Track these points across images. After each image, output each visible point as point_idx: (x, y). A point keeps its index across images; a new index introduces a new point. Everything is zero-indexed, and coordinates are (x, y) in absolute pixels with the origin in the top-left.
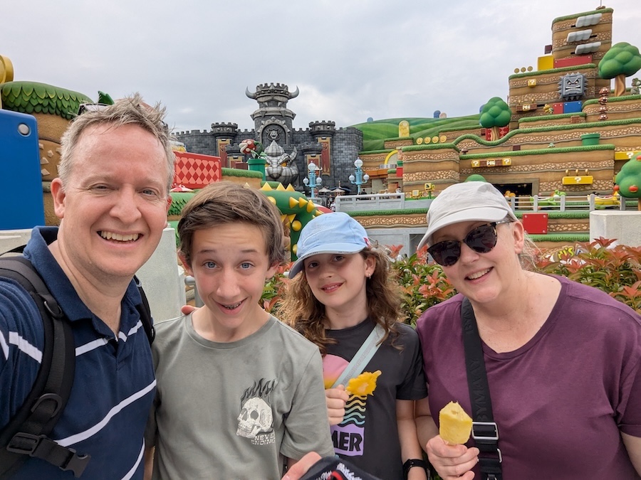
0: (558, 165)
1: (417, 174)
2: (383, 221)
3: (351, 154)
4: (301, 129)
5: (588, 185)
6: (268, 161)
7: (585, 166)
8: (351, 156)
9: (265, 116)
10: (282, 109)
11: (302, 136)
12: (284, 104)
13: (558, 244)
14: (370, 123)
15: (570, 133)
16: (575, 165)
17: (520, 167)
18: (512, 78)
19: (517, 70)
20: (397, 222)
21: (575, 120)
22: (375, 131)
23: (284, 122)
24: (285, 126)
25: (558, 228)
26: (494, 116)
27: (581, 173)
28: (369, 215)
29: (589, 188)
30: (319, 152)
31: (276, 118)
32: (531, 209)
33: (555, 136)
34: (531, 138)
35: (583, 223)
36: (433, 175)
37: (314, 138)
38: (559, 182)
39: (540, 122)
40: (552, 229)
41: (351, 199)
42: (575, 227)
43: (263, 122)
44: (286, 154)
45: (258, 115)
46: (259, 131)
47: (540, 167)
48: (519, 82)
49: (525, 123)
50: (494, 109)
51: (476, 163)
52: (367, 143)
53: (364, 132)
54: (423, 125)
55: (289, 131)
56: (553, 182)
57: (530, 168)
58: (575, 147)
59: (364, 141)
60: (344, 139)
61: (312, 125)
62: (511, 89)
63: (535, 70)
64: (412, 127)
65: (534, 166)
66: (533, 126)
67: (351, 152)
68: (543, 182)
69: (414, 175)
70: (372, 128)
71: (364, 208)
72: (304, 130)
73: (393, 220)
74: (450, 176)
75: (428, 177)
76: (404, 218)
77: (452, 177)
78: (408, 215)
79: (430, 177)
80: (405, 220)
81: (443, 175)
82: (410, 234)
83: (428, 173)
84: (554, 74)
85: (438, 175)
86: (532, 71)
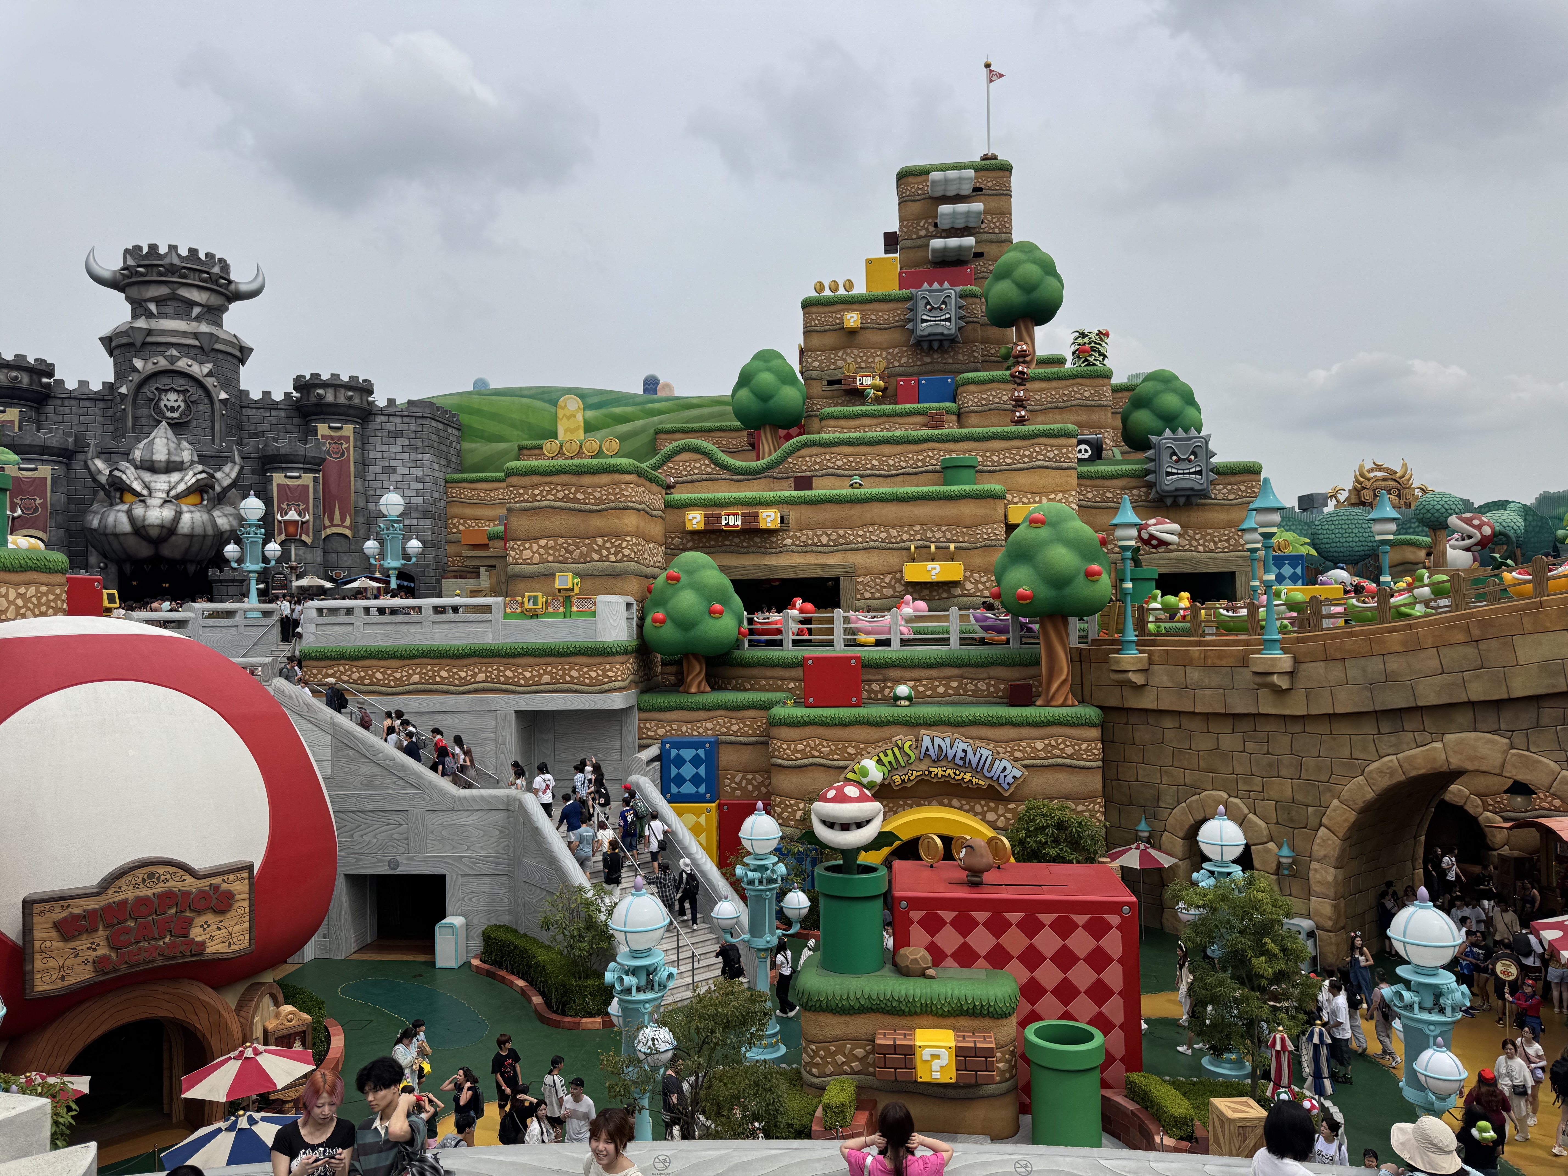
0: (894, 532)
1: (543, 542)
2: (444, 674)
3: (419, 480)
4: (267, 394)
5: (955, 584)
6: (137, 486)
7: (949, 535)
8: (420, 486)
9: (144, 344)
10: (204, 328)
11: (270, 417)
12: (214, 313)
13: (885, 732)
14: (479, 393)
15: (920, 452)
16: (929, 534)
17: (810, 533)
18: (807, 305)
19: (820, 288)
20: (481, 677)
21: (936, 421)
22: (495, 417)
23: (207, 368)
24: (210, 382)
25: (887, 691)
26: (764, 397)
27: (944, 555)
28: (402, 657)
29: (958, 591)
30: (314, 465)
31: (184, 355)
32: (830, 643)
33: (889, 456)
34: (838, 459)
35: (936, 679)
36: (584, 549)
37: (307, 423)
38: (898, 576)
39: (867, 421)
40: (876, 692)
41: (349, 611)
42: (921, 689)
43: (138, 364)
44: (200, 468)
45: (124, 340)
46: (123, 390)
47: (857, 535)
48: (823, 318)
49: (832, 422)
50: (766, 378)
51: (695, 520)
52: (471, 451)
53: (464, 418)
54: (617, 410)
55: (223, 396)
56: (885, 574)
57: (834, 537)
58: (926, 489)
59: (466, 445)
60: (399, 435)
61: (301, 384)
62: (807, 333)
63: (860, 289)
64: (590, 414)
65: (841, 532)
66: (849, 429)
67: (419, 472)
68: (864, 575)
69: (535, 547)
70: (485, 408)
71: (387, 636)
72: (278, 396)
73: (470, 673)
74: (626, 552)
75: (571, 553)
76: (502, 668)
77: (632, 556)
78: (511, 661)
79: (576, 554)
80: (504, 672)
81: (608, 549)
82: (516, 712)
83: (570, 541)
84: (900, 305)
85: (596, 548)
86: (853, 292)
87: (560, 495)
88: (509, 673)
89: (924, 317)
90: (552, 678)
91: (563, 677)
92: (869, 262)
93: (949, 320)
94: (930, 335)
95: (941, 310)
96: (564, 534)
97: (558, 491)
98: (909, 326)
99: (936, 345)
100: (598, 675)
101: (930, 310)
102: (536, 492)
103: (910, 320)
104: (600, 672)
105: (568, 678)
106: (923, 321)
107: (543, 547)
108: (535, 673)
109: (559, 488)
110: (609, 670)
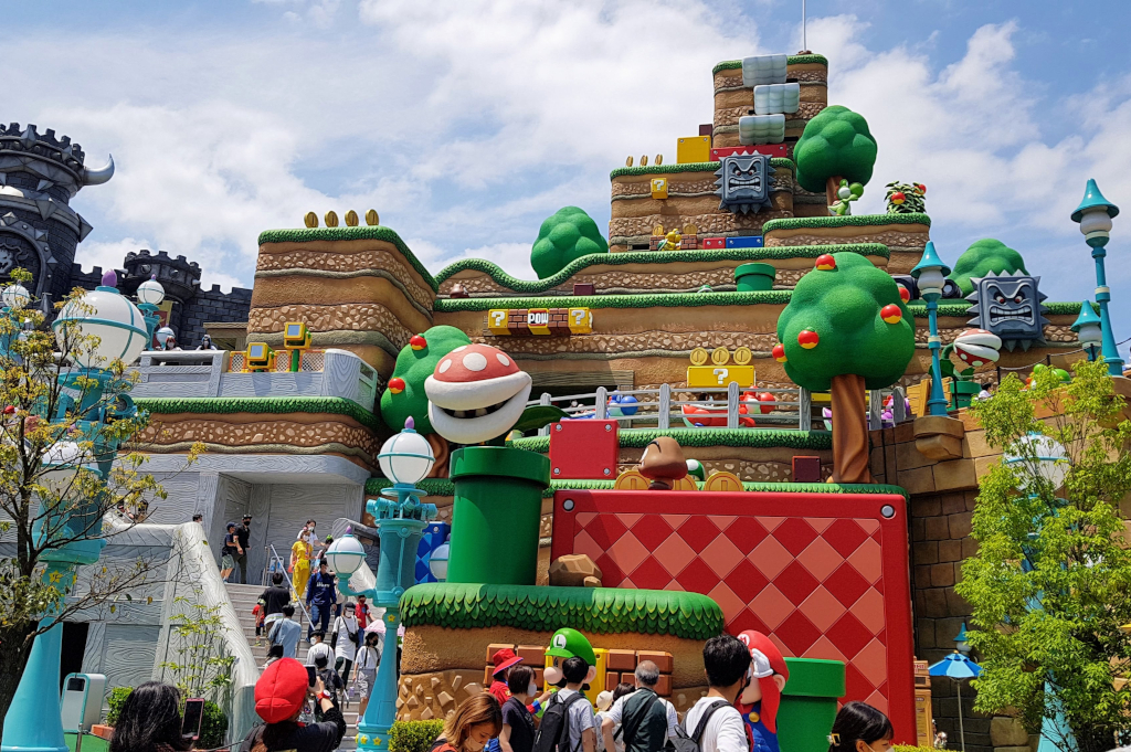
10: (46, 198)
18: (617, 176)
19: (630, 161)
20: (189, 434)
23: (41, 234)
24: (41, 246)
26: (562, 246)
47: (637, 342)
48: (633, 186)
50: (565, 228)
55: (52, 261)
57: (612, 344)
61: (131, 262)
62: (616, 200)
63: (670, 162)
68: (643, 384)
73: (178, 430)
74: (371, 320)
75: (313, 321)
76: (213, 425)
77: (379, 325)
78: (225, 417)
79: (317, 323)
80: (214, 429)
81: (353, 317)
82: (221, 474)
83: (314, 308)
84: (709, 175)
85: (341, 315)
86: (663, 164)
87: (310, 262)
88: (219, 431)
89: (732, 182)
90: (265, 437)
91: (277, 436)
92: (681, 141)
93: (758, 184)
94: (738, 198)
95: (751, 174)
96: (308, 300)
97: (309, 258)
98: (718, 191)
99: (745, 210)
100: (316, 434)
101: (739, 175)
102: (287, 258)
103: (719, 186)
104: (318, 431)
105: (282, 438)
106: (731, 185)
107: (283, 314)
108: (247, 431)
109: (311, 254)
110: (329, 429)
